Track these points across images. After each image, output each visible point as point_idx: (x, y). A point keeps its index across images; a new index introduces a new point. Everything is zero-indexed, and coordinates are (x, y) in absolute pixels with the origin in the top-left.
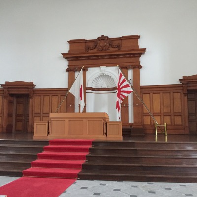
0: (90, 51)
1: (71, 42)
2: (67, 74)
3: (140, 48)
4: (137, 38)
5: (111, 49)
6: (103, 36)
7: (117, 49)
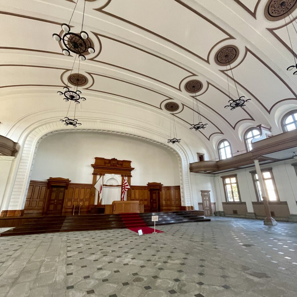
0: (106, 165)
1: (96, 158)
2: (92, 176)
3: (132, 167)
4: (130, 162)
5: (118, 166)
6: (114, 158)
7: (120, 166)
